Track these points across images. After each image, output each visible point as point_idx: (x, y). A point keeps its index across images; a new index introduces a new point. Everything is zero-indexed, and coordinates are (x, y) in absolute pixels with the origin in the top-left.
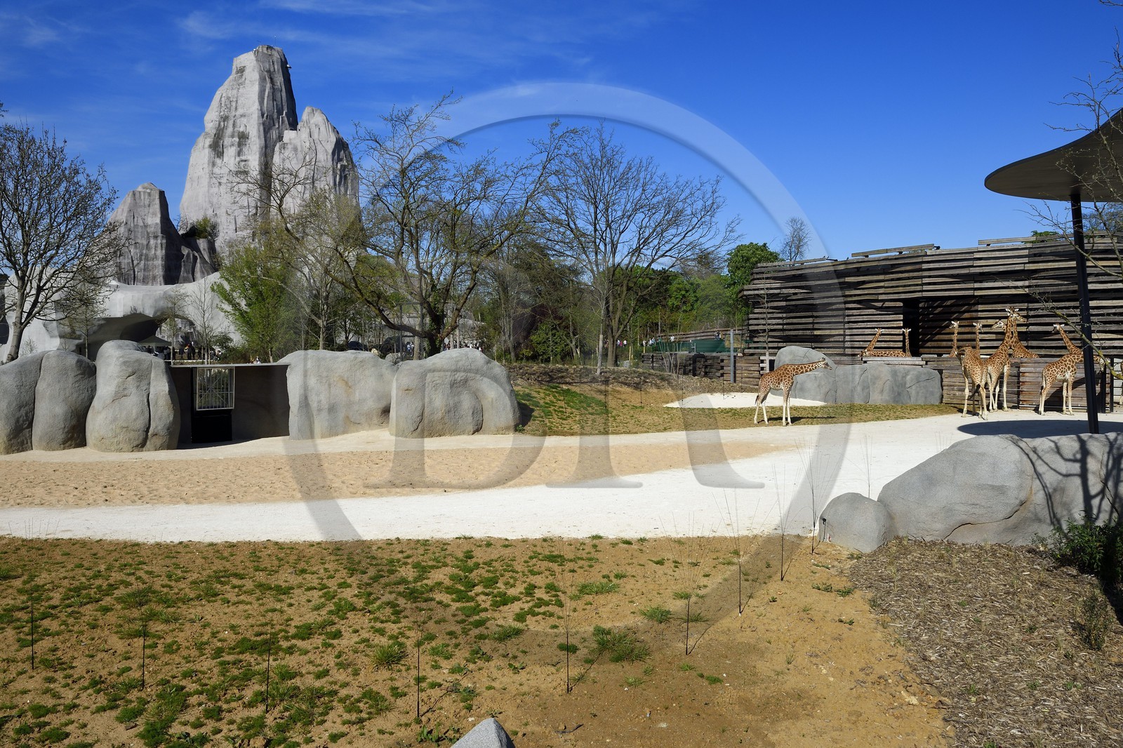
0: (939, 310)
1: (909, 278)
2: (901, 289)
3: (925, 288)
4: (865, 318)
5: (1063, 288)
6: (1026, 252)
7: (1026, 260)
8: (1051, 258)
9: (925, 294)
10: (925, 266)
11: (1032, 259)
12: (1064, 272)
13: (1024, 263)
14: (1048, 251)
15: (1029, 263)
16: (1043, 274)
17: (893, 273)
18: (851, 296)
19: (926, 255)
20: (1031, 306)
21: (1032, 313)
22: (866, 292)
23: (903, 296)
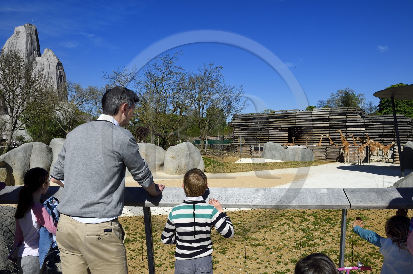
0: (299, 131)
1: (290, 120)
2: (288, 124)
3: (297, 123)
4: (276, 133)
5: (341, 124)
6: (328, 113)
7: (328, 115)
8: (336, 115)
9: (297, 125)
10: (296, 116)
11: (330, 115)
12: (341, 119)
13: (328, 116)
14: (336, 112)
15: (330, 116)
16: (334, 120)
17: (285, 118)
18: (271, 125)
19: (297, 113)
20: (331, 130)
21: (330, 132)
22: (276, 124)
23: (289, 126)
